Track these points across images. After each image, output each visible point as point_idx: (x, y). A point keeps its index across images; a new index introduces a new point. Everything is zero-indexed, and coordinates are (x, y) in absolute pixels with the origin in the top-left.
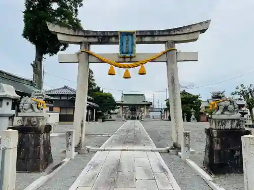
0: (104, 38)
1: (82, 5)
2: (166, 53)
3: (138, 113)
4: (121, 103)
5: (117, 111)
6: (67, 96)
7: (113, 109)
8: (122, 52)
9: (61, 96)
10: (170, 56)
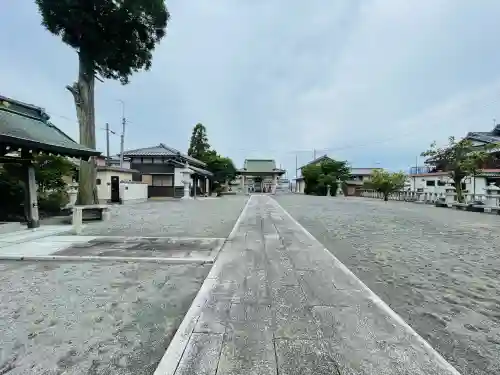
3: (264, 185)
4: (243, 171)
5: (238, 181)
6: (163, 158)
9: (152, 158)
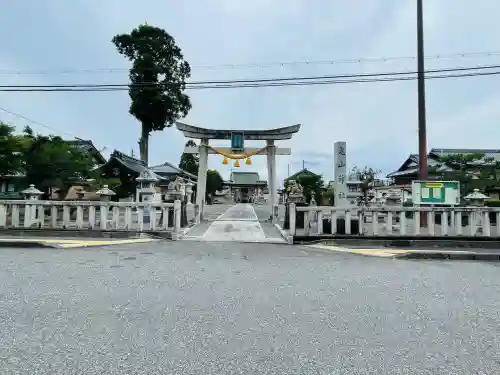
0: (220, 135)
1: (189, 76)
2: (267, 148)
4: (230, 183)
5: (224, 192)
7: (220, 190)
8: (233, 146)
10: (270, 150)
